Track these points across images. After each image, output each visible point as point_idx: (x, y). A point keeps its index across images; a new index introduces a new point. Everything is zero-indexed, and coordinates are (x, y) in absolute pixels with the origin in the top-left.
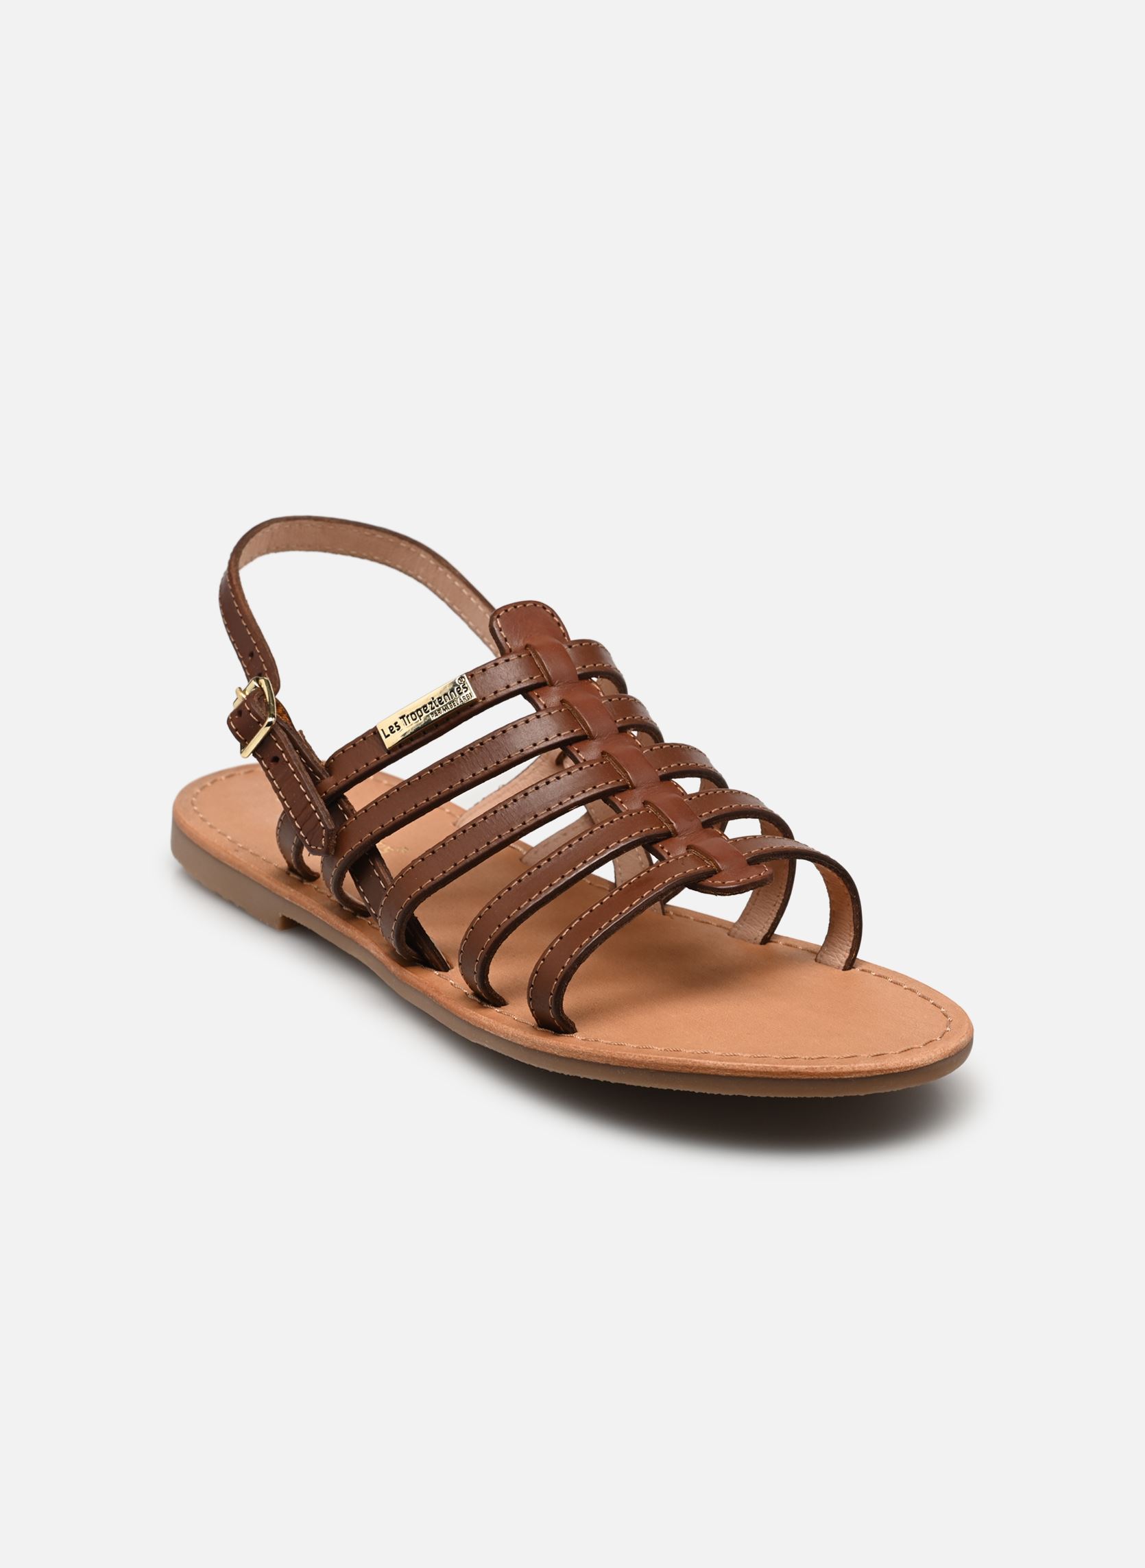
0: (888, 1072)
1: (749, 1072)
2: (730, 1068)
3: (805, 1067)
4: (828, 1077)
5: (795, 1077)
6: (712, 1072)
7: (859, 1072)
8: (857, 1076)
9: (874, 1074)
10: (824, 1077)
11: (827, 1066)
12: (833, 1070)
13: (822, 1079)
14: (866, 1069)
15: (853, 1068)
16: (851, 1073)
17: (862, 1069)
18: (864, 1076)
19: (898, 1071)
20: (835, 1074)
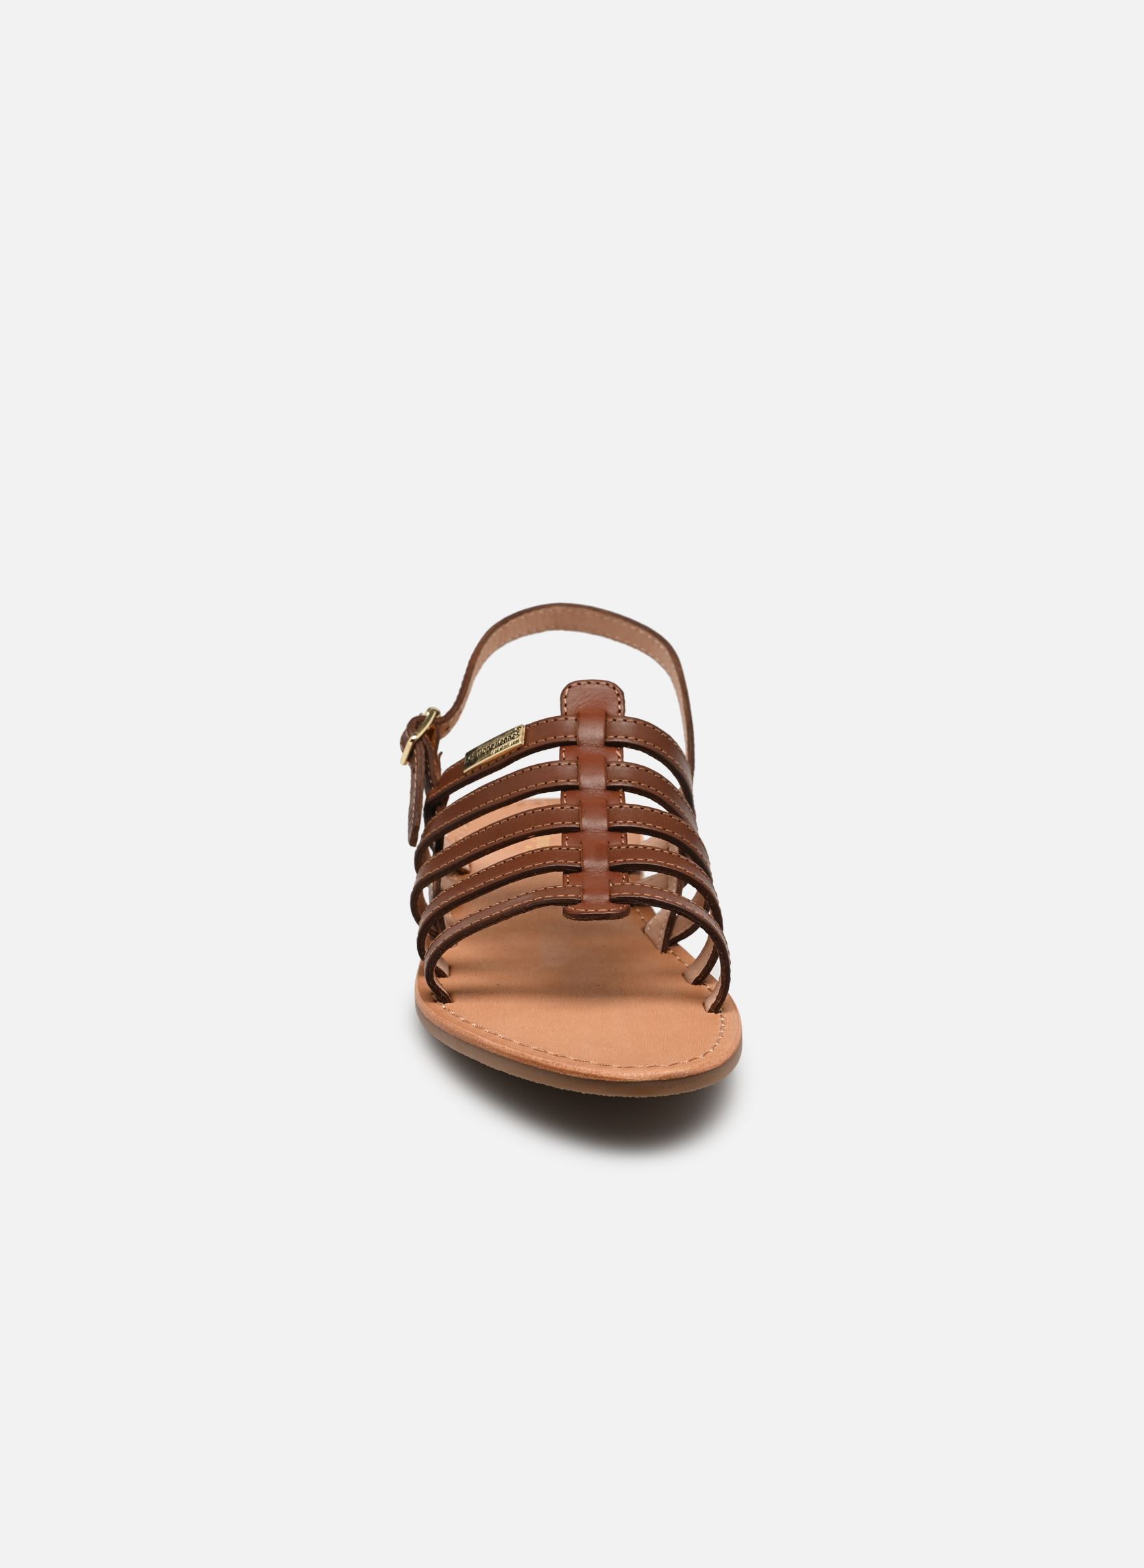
0: (600, 1079)
1: (506, 1054)
2: (496, 1047)
3: (542, 1059)
4: (556, 1072)
5: (535, 1066)
6: (486, 1048)
7: (578, 1073)
8: (577, 1076)
9: (590, 1077)
10: (553, 1071)
11: (557, 1062)
12: (560, 1067)
13: (552, 1072)
14: (584, 1072)
15: (575, 1069)
16: (572, 1072)
17: (580, 1071)
18: (582, 1077)
19: (608, 1080)
20: (561, 1070)
